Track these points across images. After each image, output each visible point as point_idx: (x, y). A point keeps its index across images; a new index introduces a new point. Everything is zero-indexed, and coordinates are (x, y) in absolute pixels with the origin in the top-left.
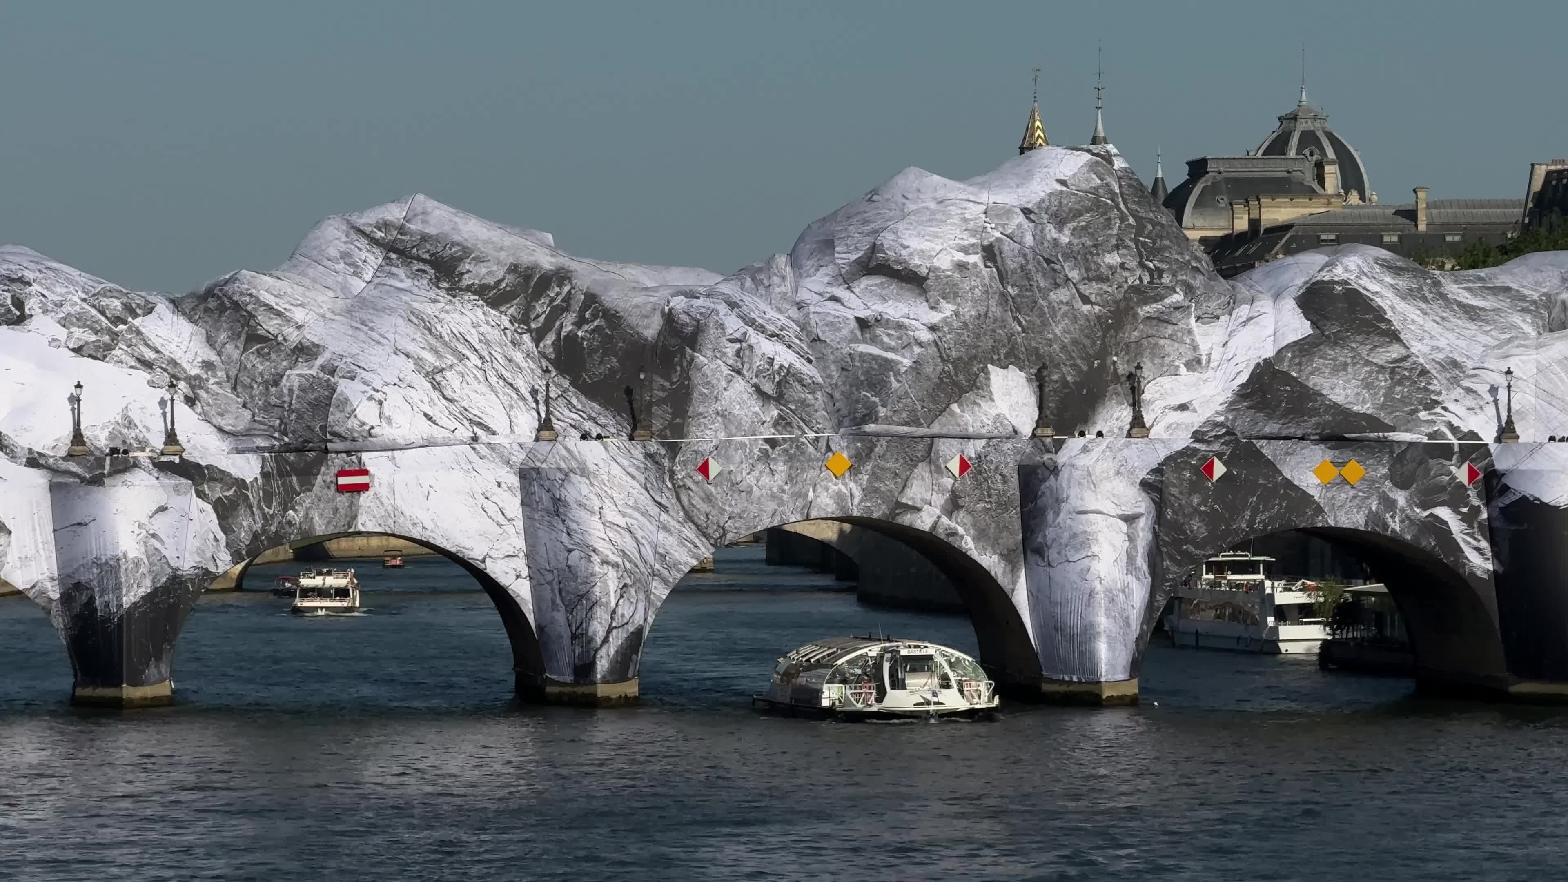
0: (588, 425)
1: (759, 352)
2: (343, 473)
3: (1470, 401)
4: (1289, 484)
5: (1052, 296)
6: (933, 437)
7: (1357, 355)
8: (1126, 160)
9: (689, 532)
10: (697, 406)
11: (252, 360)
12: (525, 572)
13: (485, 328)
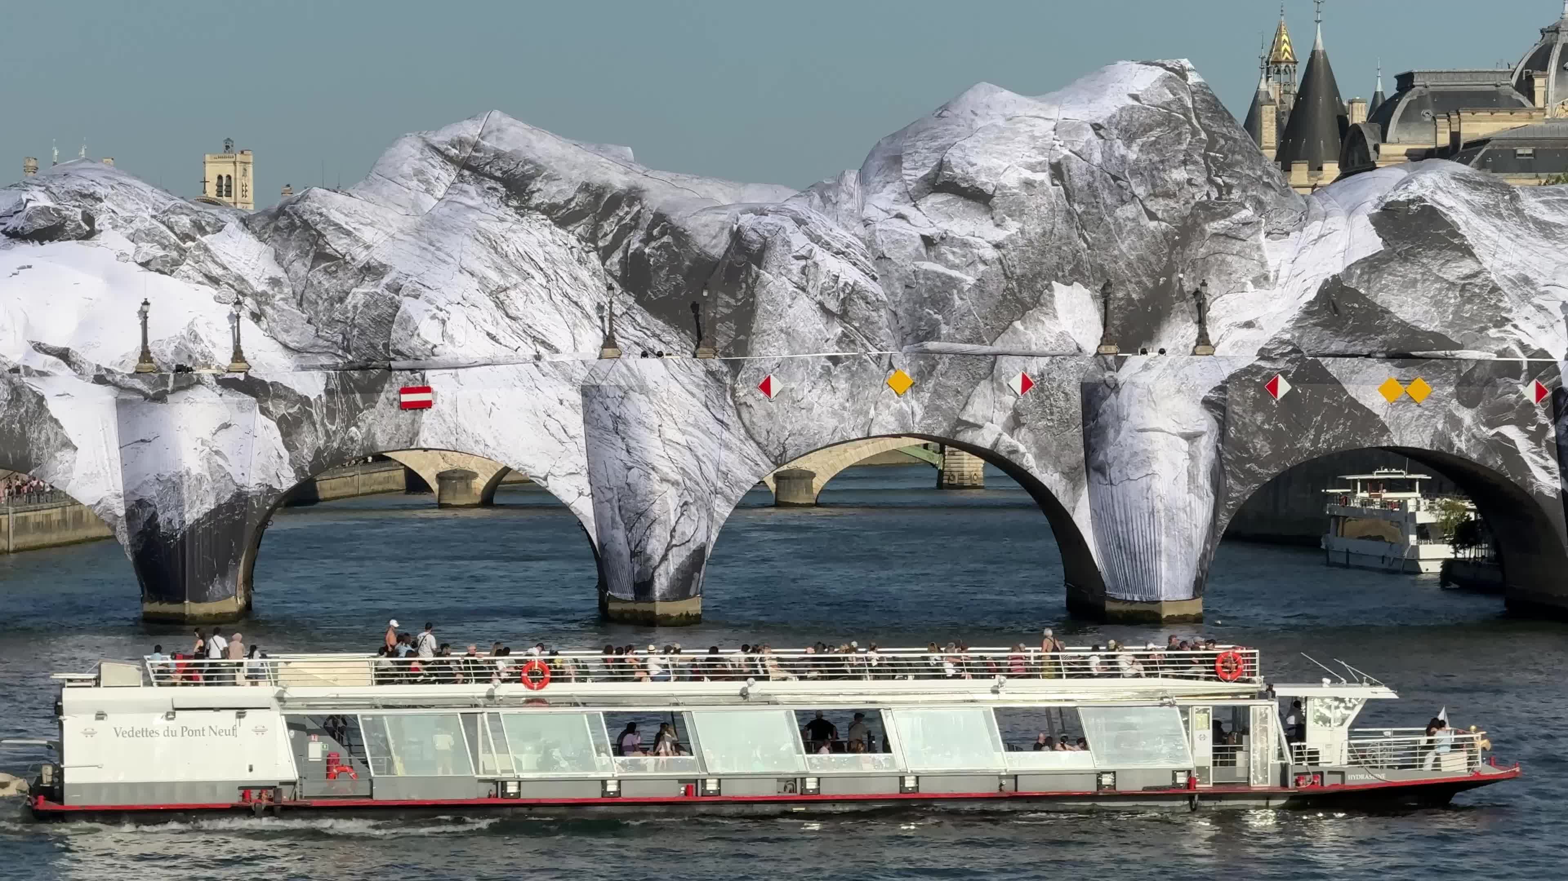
0: (652, 343)
1: (824, 270)
2: (405, 390)
3: (1540, 319)
4: (1354, 403)
5: (1119, 212)
6: (996, 355)
7: (1427, 271)
8: (1201, 74)
9: (751, 449)
10: (761, 323)
11: (319, 276)
12: (587, 490)
13: (552, 248)
